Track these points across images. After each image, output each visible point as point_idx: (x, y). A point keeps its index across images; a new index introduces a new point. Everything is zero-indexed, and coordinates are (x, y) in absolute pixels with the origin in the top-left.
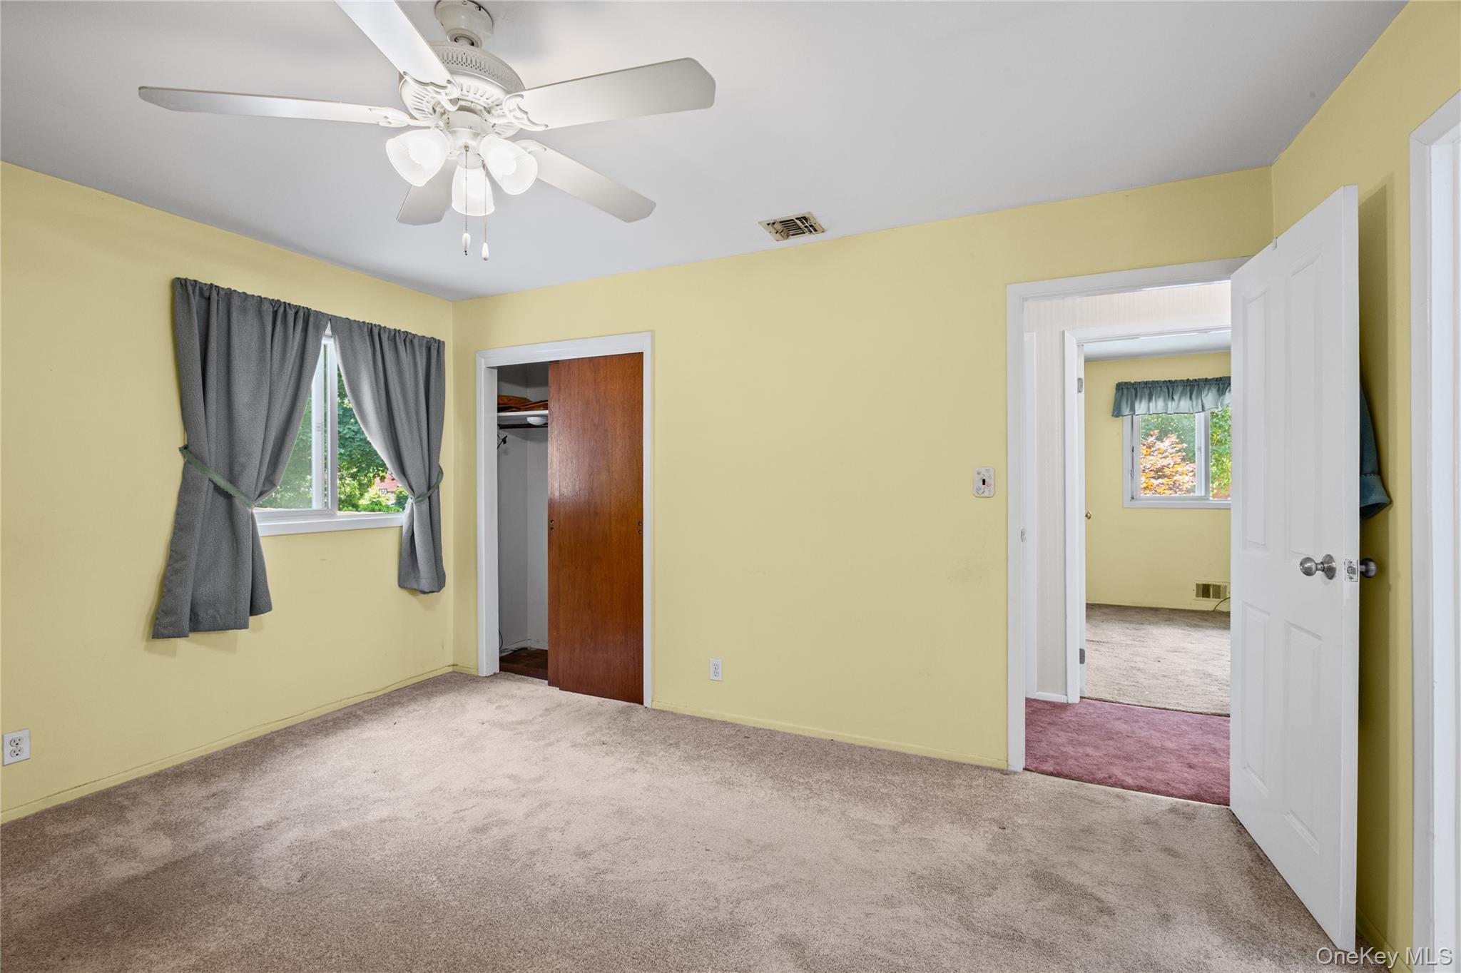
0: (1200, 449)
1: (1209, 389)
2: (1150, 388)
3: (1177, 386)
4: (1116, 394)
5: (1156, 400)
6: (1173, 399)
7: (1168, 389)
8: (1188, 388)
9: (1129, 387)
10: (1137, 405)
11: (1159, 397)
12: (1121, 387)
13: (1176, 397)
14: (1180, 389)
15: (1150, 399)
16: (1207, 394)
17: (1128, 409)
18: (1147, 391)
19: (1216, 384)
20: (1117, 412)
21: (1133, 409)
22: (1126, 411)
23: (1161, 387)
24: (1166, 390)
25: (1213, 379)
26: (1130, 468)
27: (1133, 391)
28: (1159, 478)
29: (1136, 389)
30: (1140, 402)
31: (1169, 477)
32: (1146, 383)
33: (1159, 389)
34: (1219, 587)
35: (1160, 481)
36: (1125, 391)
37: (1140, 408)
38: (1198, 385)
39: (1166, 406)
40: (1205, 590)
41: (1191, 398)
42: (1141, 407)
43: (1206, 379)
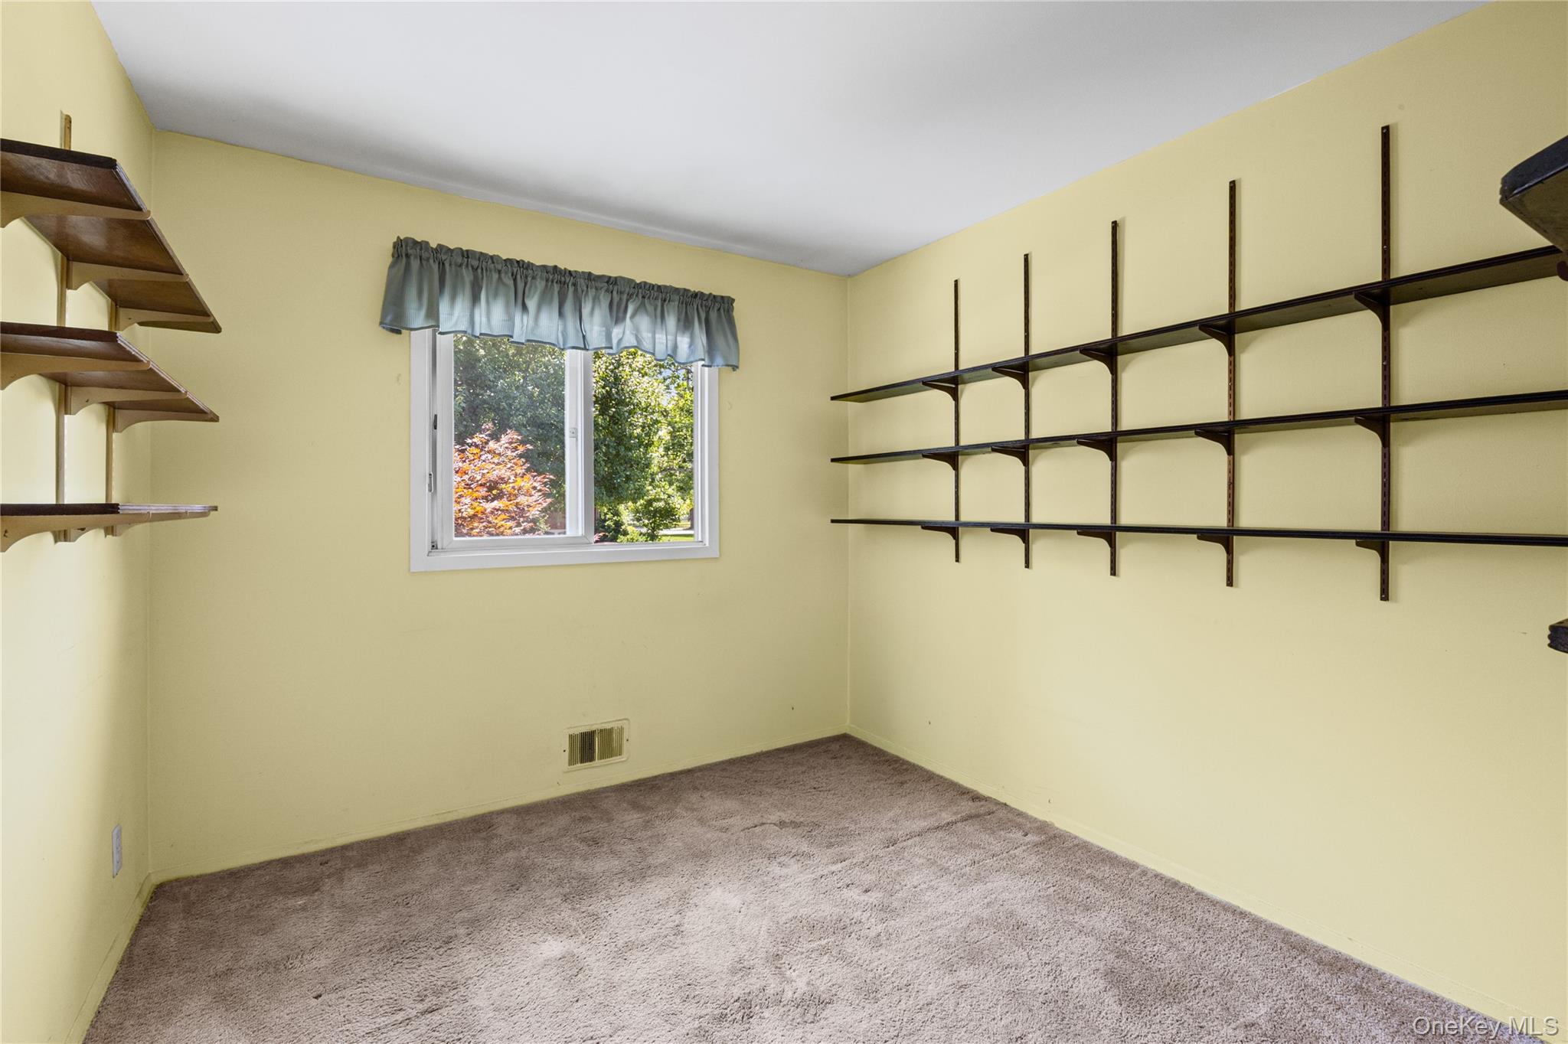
0: (574, 433)
1: (594, 302)
2: (475, 269)
3: (534, 278)
4: (392, 266)
5: (488, 302)
6: (525, 308)
7: (515, 280)
8: (556, 288)
9: (425, 255)
10: (444, 307)
11: (496, 295)
12: (406, 252)
13: (532, 304)
14: (540, 285)
15: (475, 299)
16: (593, 309)
17: (423, 313)
18: (468, 276)
19: (607, 291)
20: (394, 321)
21: (433, 314)
22: (416, 316)
23: (499, 272)
24: (511, 283)
25: (603, 276)
26: (428, 469)
27: (435, 267)
28: (493, 500)
29: (442, 264)
30: (453, 299)
31: (511, 496)
32: (467, 254)
33: (495, 276)
34: (610, 732)
35: (496, 504)
36: (415, 264)
37: (451, 314)
38: (574, 285)
39: (511, 320)
40: (586, 747)
41: (561, 314)
42: (454, 315)
43: (590, 274)
